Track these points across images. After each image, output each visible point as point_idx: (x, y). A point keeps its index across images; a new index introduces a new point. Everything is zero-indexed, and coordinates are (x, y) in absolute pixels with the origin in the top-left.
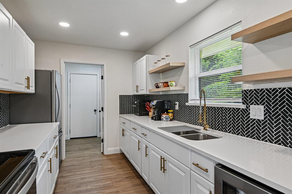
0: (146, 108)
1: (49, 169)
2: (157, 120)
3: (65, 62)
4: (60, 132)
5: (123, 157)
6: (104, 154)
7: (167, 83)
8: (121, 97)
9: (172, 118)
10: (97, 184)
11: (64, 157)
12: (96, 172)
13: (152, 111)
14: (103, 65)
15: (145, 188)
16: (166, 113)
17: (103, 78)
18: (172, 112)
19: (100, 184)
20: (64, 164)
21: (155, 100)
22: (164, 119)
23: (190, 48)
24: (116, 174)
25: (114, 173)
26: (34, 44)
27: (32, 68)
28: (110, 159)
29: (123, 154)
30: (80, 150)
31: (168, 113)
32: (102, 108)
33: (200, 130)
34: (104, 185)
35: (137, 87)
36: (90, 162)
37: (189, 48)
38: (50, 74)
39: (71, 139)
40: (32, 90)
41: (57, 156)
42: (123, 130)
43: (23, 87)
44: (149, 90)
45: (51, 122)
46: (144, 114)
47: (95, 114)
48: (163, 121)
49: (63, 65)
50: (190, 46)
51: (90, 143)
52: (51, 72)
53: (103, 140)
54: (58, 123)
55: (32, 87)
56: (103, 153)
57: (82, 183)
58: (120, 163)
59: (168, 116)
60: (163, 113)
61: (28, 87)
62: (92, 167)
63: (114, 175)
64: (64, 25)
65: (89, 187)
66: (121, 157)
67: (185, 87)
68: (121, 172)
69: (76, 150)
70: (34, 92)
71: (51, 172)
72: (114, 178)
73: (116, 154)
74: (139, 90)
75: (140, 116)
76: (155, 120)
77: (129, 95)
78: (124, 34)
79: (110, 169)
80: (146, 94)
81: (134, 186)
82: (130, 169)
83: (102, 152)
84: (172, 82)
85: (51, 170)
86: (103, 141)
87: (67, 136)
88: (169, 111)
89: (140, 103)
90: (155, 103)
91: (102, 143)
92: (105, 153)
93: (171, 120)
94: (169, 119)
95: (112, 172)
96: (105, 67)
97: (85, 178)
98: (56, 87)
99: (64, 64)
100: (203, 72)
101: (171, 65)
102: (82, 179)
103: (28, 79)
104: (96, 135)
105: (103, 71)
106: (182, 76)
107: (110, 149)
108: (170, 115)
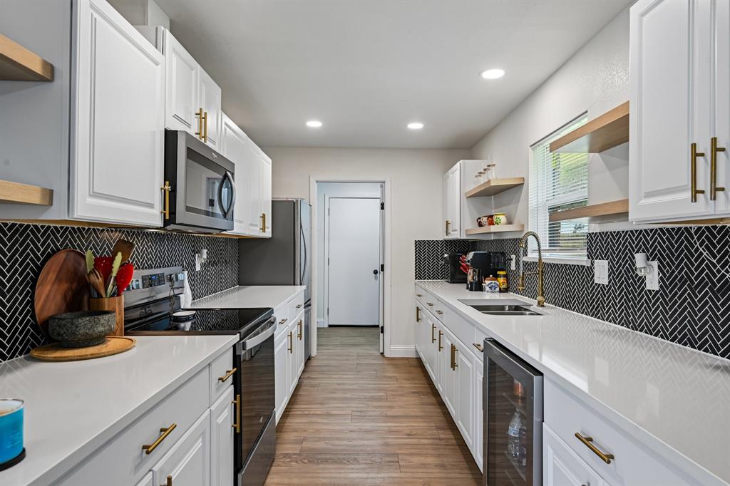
0: (461, 268)
1: (289, 348)
2: (476, 290)
3: (317, 182)
4: (308, 304)
5: (419, 364)
6: (384, 356)
7: (492, 216)
8: (419, 244)
9: (504, 286)
10: (362, 394)
11: (314, 352)
12: (363, 378)
13: (470, 271)
14: (384, 182)
15: (441, 409)
16: (491, 276)
17: (385, 206)
18: (504, 276)
19: (367, 394)
20: (314, 363)
21: (470, 251)
22: (487, 289)
23: (533, 149)
24: (397, 385)
25: (395, 384)
26: (270, 160)
27: (268, 198)
28: (393, 365)
29: (419, 360)
30: (343, 345)
31: (496, 276)
32: (382, 266)
33: (530, 305)
34: (371, 396)
35: (447, 223)
36: (358, 364)
37: (530, 149)
38: (293, 206)
39: (330, 326)
40: (268, 234)
41: (301, 337)
42: (418, 309)
43: (258, 229)
44: (467, 231)
45: (294, 285)
46: (461, 279)
47: (376, 278)
48: (486, 293)
49: (314, 186)
50: (531, 146)
51: (364, 336)
52: (294, 203)
53: (382, 328)
54: (304, 287)
55: (268, 228)
56: (382, 354)
57: (337, 389)
58: (410, 373)
59: (495, 283)
60: (487, 276)
61: (264, 229)
62: (359, 372)
63: (394, 386)
64: (314, 124)
65: (348, 395)
66: (415, 363)
67: (523, 225)
68: (407, 384)
69: (337, 345)
70: (270, 236)
71: (291, 352)
72: (392, 391)
73: (408, 359)
74: (450, 231)
75: (454, 283)
76: (471, 290)
77: (435, 239)
78: (416, 126)
79: (390, 377)
80: (459, 238)
81: (423, 404)
82: (425, 382)
83: (381, 351)
84: (498, 217)
85: (291, 349)
86: (382, 332)
87: (322, 319)
88: (499, 273)
89: (450, 256)
90: (471, 255)
91: (381, 335)
92: (386, 355)
93: (501, 291)
94: (498, 289)
95: (391, 383)
96: (387, 186)
97: (343, 384)
98: (301, 227)
99: (316, 185)
100: (570, 191)
101: (492, 184)
102: (339, 384)
103: (264, 217)
104: (377, 324)
105: (383, 193)
106: (520, 204)
107: (396, 345)
108: (501, 280)
